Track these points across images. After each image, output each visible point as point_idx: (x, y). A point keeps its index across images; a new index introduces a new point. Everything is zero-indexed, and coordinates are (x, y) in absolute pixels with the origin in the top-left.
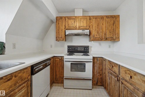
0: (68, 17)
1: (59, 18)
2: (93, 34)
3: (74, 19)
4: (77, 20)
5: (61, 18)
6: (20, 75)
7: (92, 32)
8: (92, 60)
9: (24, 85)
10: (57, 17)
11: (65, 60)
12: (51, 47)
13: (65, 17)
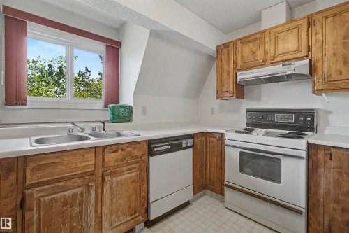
0: (241, 39)
1: (222, 47)
2: (326, 70)
3: (256, 39)
4: (267, 40)
5: (226, 46)
6: (129, 149)
7: (319, 64)
8: (304, 154)
9: (134, 166)
10: (219, 46)
11: (226, 142)
12: (213, 113)
13: (235, 42)
